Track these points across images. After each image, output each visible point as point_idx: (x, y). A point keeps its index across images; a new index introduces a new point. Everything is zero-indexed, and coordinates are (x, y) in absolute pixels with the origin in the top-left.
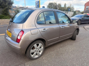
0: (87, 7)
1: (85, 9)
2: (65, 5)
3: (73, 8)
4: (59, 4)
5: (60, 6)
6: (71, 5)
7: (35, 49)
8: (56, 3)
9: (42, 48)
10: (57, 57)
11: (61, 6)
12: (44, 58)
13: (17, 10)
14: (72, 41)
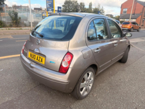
0: (124, 10)
1: (121, 14)
2: (90, 5)
3: (103, 10)
4: (81, 4)
5: (82, 7)
6: (99, 6)
7: (85, 82)
8: (76, 2)
9: (92, 79)
10: (113, 92)
11: (84, 6)
12: (95, 95)
13: (13, 11)
14: (122, 65)
